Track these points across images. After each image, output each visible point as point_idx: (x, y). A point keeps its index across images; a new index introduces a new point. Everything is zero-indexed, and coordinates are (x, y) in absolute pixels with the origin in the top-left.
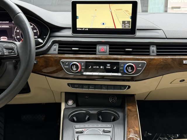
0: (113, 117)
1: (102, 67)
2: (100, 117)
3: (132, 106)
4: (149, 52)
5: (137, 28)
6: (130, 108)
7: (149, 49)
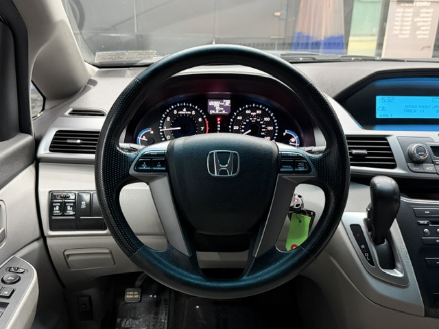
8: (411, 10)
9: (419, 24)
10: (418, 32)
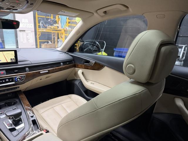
0: (13, 103)
1: (3, 81)
2: (6, 105)
3: (22, 95)
4: (26, 70)
5: (18, 61)
6: (21, 96)
7: (25, 69)
8: (25, 34)
9: (29, 38)
10: (29, 41)
